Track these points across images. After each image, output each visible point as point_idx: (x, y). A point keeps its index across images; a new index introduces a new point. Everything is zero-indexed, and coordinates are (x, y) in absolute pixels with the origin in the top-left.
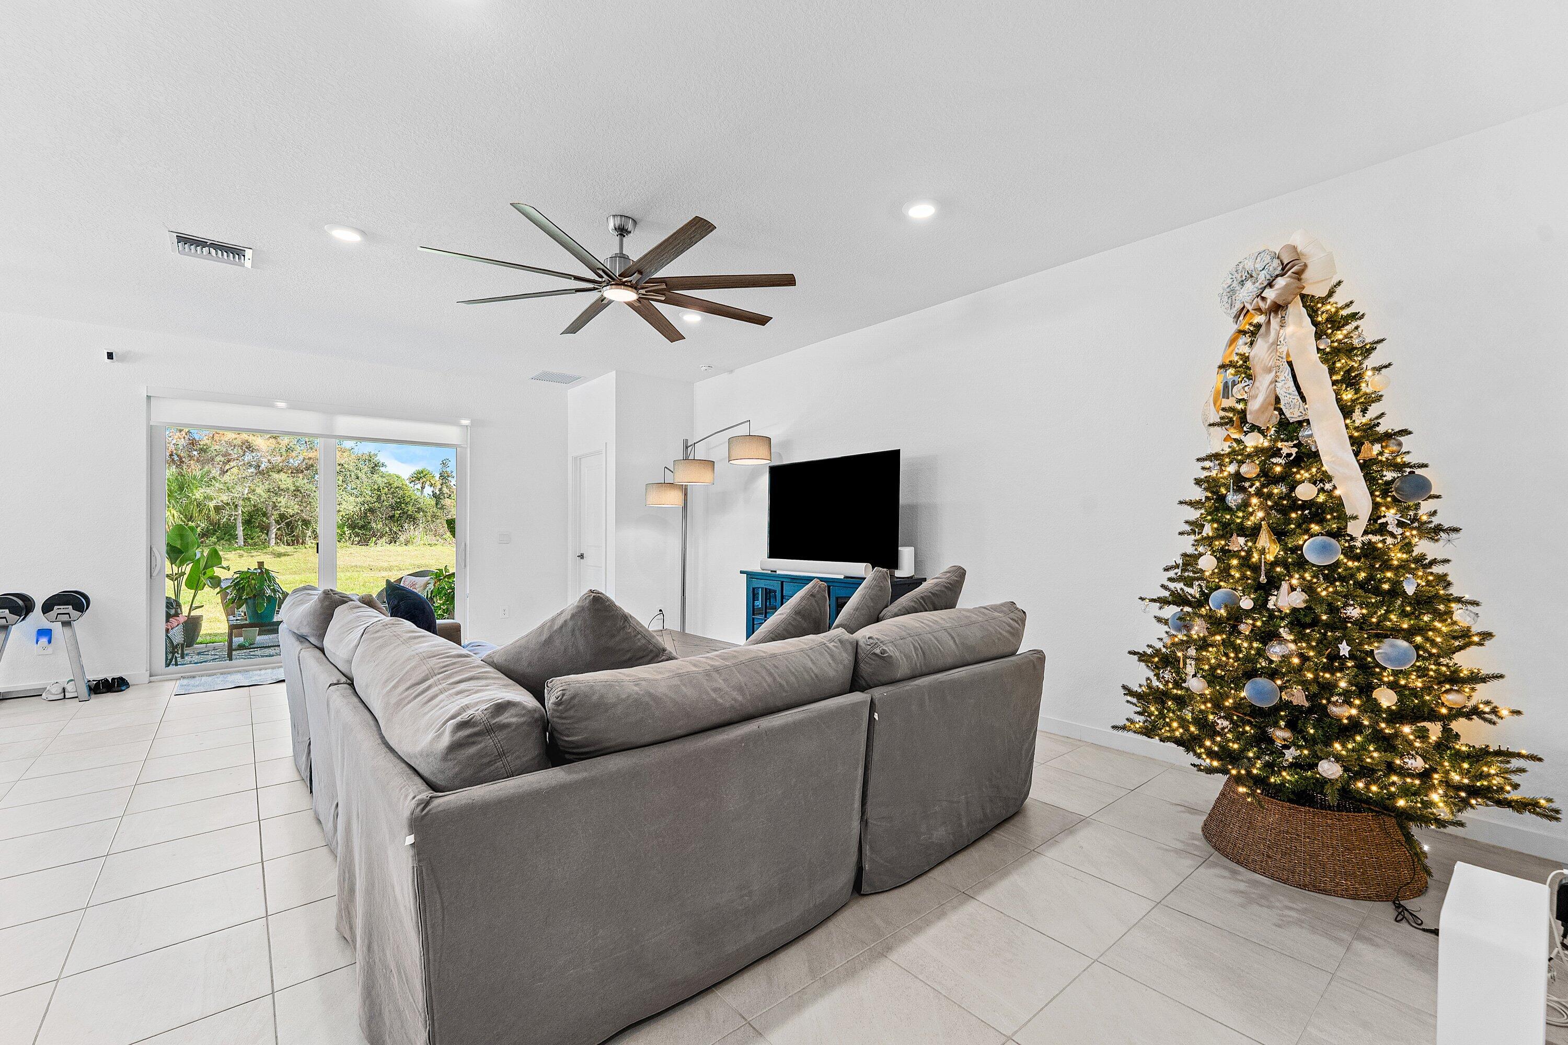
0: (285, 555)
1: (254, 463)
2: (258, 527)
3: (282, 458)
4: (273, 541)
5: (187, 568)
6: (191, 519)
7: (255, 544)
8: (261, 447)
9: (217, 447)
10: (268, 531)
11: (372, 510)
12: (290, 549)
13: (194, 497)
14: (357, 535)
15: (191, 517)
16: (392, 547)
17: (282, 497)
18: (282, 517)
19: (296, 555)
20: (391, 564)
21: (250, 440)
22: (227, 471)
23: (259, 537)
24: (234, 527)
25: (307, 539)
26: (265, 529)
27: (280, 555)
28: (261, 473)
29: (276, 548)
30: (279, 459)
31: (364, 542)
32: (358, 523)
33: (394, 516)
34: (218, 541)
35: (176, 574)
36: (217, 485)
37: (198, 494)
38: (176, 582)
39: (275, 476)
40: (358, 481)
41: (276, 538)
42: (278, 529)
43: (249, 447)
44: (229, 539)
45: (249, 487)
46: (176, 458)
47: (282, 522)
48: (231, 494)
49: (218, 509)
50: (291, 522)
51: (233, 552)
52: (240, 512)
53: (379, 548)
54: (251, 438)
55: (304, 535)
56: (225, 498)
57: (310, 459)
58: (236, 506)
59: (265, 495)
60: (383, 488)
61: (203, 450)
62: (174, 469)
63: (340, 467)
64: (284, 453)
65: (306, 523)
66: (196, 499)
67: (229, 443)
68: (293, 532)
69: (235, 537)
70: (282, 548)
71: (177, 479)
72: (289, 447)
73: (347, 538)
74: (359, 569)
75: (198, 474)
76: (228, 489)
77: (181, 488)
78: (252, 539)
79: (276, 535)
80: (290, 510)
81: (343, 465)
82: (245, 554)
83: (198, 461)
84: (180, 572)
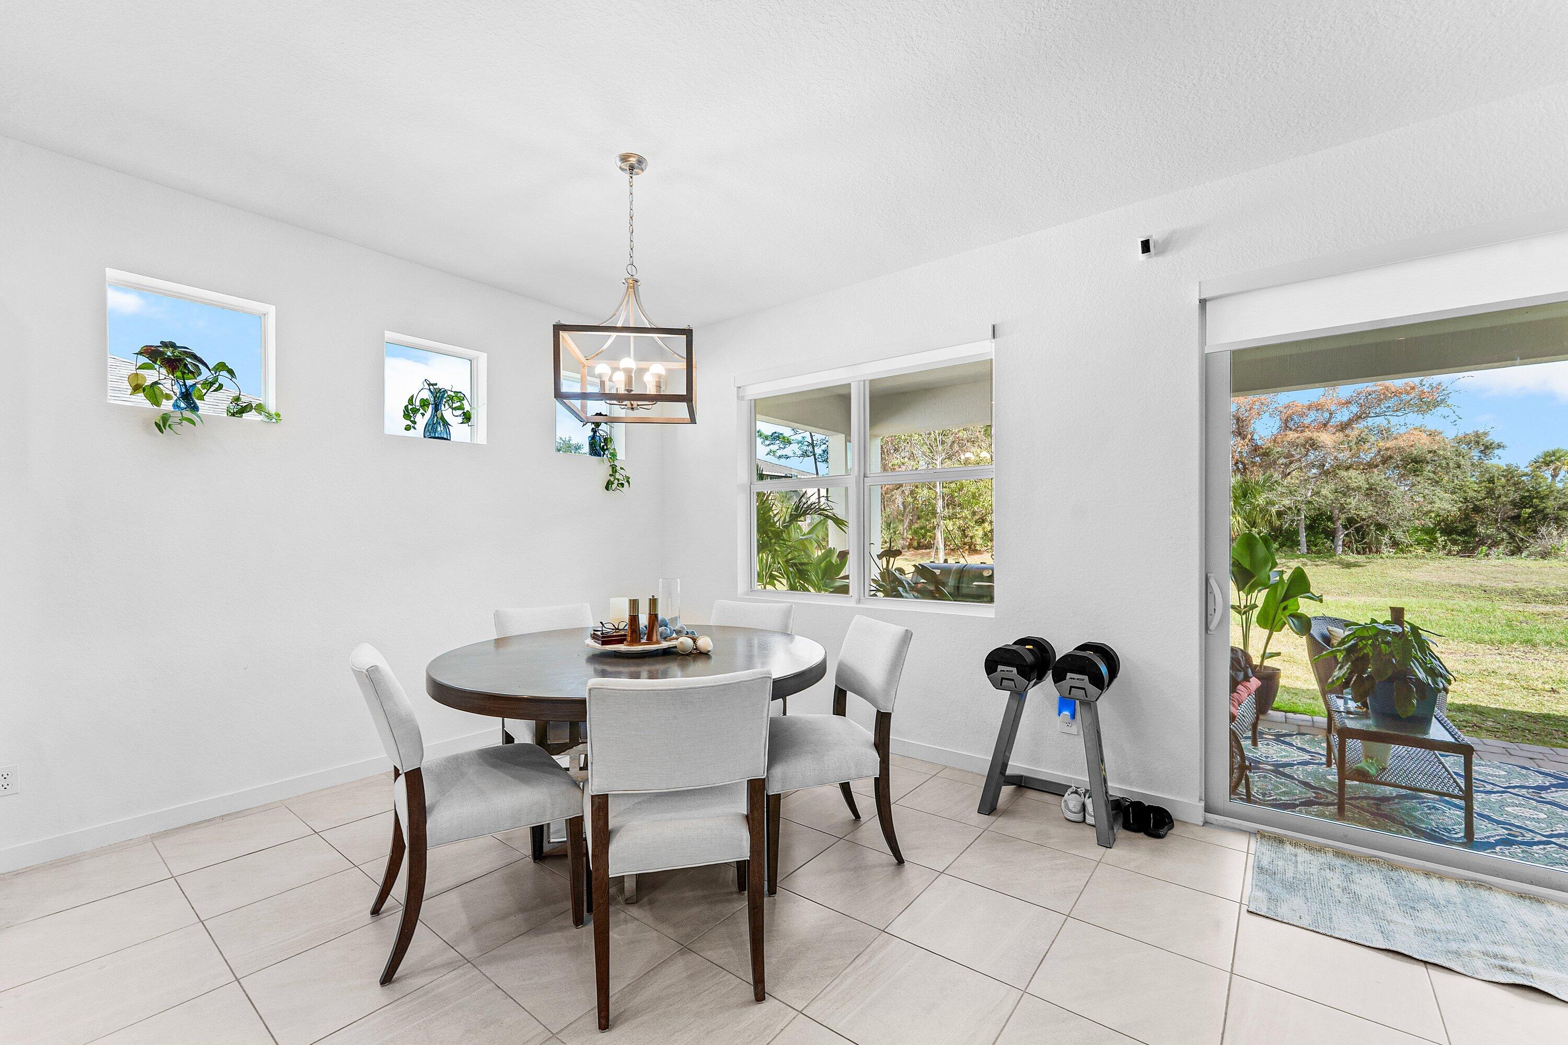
0: (1355, 565)
1: (1317, 463)
2: (1322, 533)
3: (1353, 451)
4: (1340, 549)
5: (1260, 597)
6: (1254, 524)
7: (1319, 552)
8: (1327, 442)
9: (1279, 449)
10: (1334, 537)
11: (1477, 510)
12: (1361, 558)
13: (1257, 502)
14: (1455, 542)
15: (1255, 523)
16: (1515, 561)
17: (1352, 498)
18: (1351, 521)
19: (1369, 567)
20: (1520, 585)
21: (1314, 437)
22: (1289, 474)
23: (1323, 544)
24: (1296, 532)
25: (1383, 547)
26: (1331, 535)
27: (1348, 565)
28: (1326, 473)
29: (1343, 557)
30: (1347, 454)
31: (1468, 551)
32: (1457, 527)
33: (1519, 516)
34: (1280, 547)
35: (1245, 607)
36: (1280, 489)
37: (1261, 500)
38: (1244, 617)
39: (1343, 473)
40: (1458, 472)
41: (1344, 545)
42: (1346, 535)
43: (1313, 444)
44: (1292, 545)
45: (1313, 490)
46: (1240, 466)
47: (1351, 527)
48: (1294, 498)
49: (1280, 514)
50: (1362, 527)
51: (1296, 560)
52: (1303, 517)
53: (1493, 561)
54: (1315, 435)
55: (1379, 542)
56: (1287, 502)
57: (1387, 449)
58: (1299, 510)
59: (1331, 497)
60: (1498, 479)
61: (1266, 454)
62: (1239, 477)
63: (1431, 455)
64: (1354, 446)
65: (1381, 527)
66: (1258, 505)
67: (1292, 444)
68: (1364, 538)
69: (1298, 543)
70: (1351, 558)
71: (1241, 486)
72: (1360, 438)
73: (1441, 546)
74: (1464, 590)
75: (1261, 478)
76: (1290, 493)
77: (1245, 495)
78: (1316, 546)
79: (1343, 541)
80: (1363, 513)
81: (1435, 452)
82: (1309, 563)
83: (1261, 466)
84: (1248, 604)
